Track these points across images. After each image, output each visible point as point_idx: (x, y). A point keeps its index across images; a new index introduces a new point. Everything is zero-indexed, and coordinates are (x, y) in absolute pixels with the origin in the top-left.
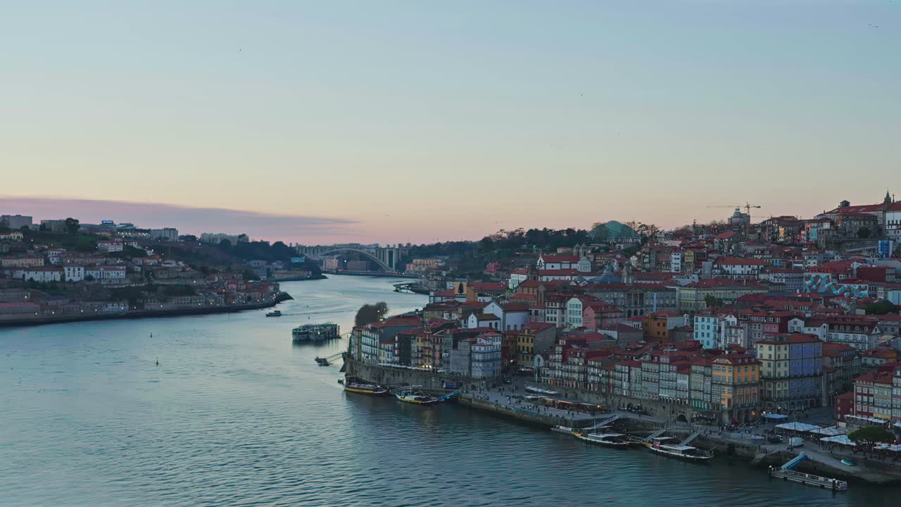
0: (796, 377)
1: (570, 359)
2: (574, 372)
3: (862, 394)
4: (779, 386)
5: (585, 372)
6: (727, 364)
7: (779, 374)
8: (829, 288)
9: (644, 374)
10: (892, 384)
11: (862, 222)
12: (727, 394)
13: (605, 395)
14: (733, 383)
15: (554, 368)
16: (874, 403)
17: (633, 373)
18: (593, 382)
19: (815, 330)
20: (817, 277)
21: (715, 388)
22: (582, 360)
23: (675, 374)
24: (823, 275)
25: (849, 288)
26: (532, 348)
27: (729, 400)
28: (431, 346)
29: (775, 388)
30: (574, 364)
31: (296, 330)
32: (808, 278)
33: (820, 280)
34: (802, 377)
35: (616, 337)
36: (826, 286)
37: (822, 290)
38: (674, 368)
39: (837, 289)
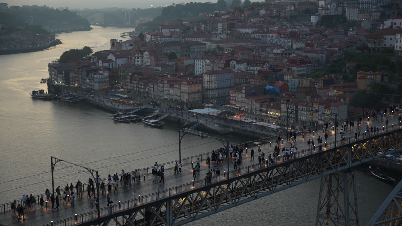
0: (220, 88)
1: (133, 81)
2: (134, 87)
3: (232, 96)
4: (212, 92)
5: (138, 87)
6: (185, 84)
7: (212, 87)
8: (277, 42)
9: (159, 88)
10: (241, 92)
11: (308, 6)
12: (186, 96)
13: (145, 97)
14: (188, 92)
15: (127, 86)
16: (236, 100)
17: (155, 87)
18: (141, 91)
19: (240, 66)
20: (272, 36)
21: (182, 94)
22: (137, 82)
23: (169, 88)
24: (275, 35)
25: (284, 41)
26: (124, 76)
27: (187, 100)
28: (78, 76)
29: (210, 93)
30: (134, 83)
31: (50, 63)
32: (269, 37)
33: (273, 38)
34: (224, 88)
35: (160, 70)
36: (276, 40)
37: (274, 42)
38: (169, 85)
39: (280, 42)
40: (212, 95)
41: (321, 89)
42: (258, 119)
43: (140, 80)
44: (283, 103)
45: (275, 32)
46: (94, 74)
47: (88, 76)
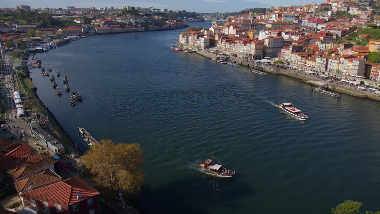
0: (275, 48)
1: (222, 42)
2: (223, 45)
3: (283, 52)
6: (254, 44)
7: (269, 47)
8: (308, 25)
9: (237, 46)
10: (289, 49)
12: (254, 51)
14: (255, 48)
16: (285, 54)
17: (235, 46)
19: (287, 35)
20: (305, 22)
21: (251, 50)
22: (225, 42)
23: (243, 46)
26: (218, 39)
27: (254, 53)
28: (193, 38)
34: (277, 48)
35: (239, 37)
36: (307, 24)
37: (306, 25)
38: (243, 44)
39: (309, 25)
40: (269, 51)
41: (342, 50)
42: (299, 67)
43: (227, 41)
44: (318, 57)
45: (307, 19)
46: (201, 38)
47: (198, 39)
